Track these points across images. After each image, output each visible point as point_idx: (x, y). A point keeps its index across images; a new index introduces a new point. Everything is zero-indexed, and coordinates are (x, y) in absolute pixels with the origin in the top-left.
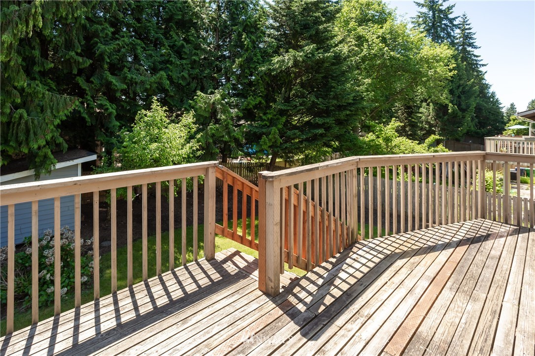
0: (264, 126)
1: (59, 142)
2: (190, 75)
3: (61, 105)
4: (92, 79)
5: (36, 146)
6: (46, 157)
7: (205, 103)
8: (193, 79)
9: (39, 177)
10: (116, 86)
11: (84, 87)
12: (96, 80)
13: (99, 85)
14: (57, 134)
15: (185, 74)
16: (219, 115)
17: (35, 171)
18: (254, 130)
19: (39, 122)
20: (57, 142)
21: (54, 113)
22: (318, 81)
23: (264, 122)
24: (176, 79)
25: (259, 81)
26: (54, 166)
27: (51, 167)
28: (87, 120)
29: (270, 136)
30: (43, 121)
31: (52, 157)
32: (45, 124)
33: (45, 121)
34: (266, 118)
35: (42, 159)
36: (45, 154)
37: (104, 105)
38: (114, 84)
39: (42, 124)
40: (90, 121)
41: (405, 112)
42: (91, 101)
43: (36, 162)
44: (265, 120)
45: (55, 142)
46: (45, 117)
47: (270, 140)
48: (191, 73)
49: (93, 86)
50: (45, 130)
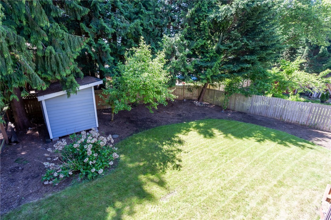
0: (207, 61)
1: (78, 72)
2: (154, 23)
3: (76, 43)
4: (91, 25)
5: (65, 75)
6: (72, 82)
7: (169, 44)
8: (156, 26)
9: (70, 96)
10: (108, 30)
11: (87, 31)
12: (94, 26)
13: (96, 30)
14: (76, 66)
15: (151, 22)
16: (177, 53)
17: (67, 91)
18: (201, 64)
19: (64, 57)
20: (77, 71)
21: (73, 50)
22: (249, 27)
23: (207, 59)
24: (145, 26)
25: (206, 27)
26: (78, 88)
27: (76, 89)
28: (92, 56)
29: (213, 69)
30: (66, 55)
31: (76, 82)
32: (68, 58)
33: (68, 56)
34: (209, 56)
35: (70, 83)
36: (71, 80)
37: (102, 45)
38: (107, 29)
39: (66, 58)
40: (94, 56)
41: (289, 52)
42: (93, 42)
43: (66, 86)
44: (208, 57)
45: (76, 71)
46: (67, 52)
47: (212, 71)
48: (155, 21)
49: (92, 30)
50: (69, 63)
